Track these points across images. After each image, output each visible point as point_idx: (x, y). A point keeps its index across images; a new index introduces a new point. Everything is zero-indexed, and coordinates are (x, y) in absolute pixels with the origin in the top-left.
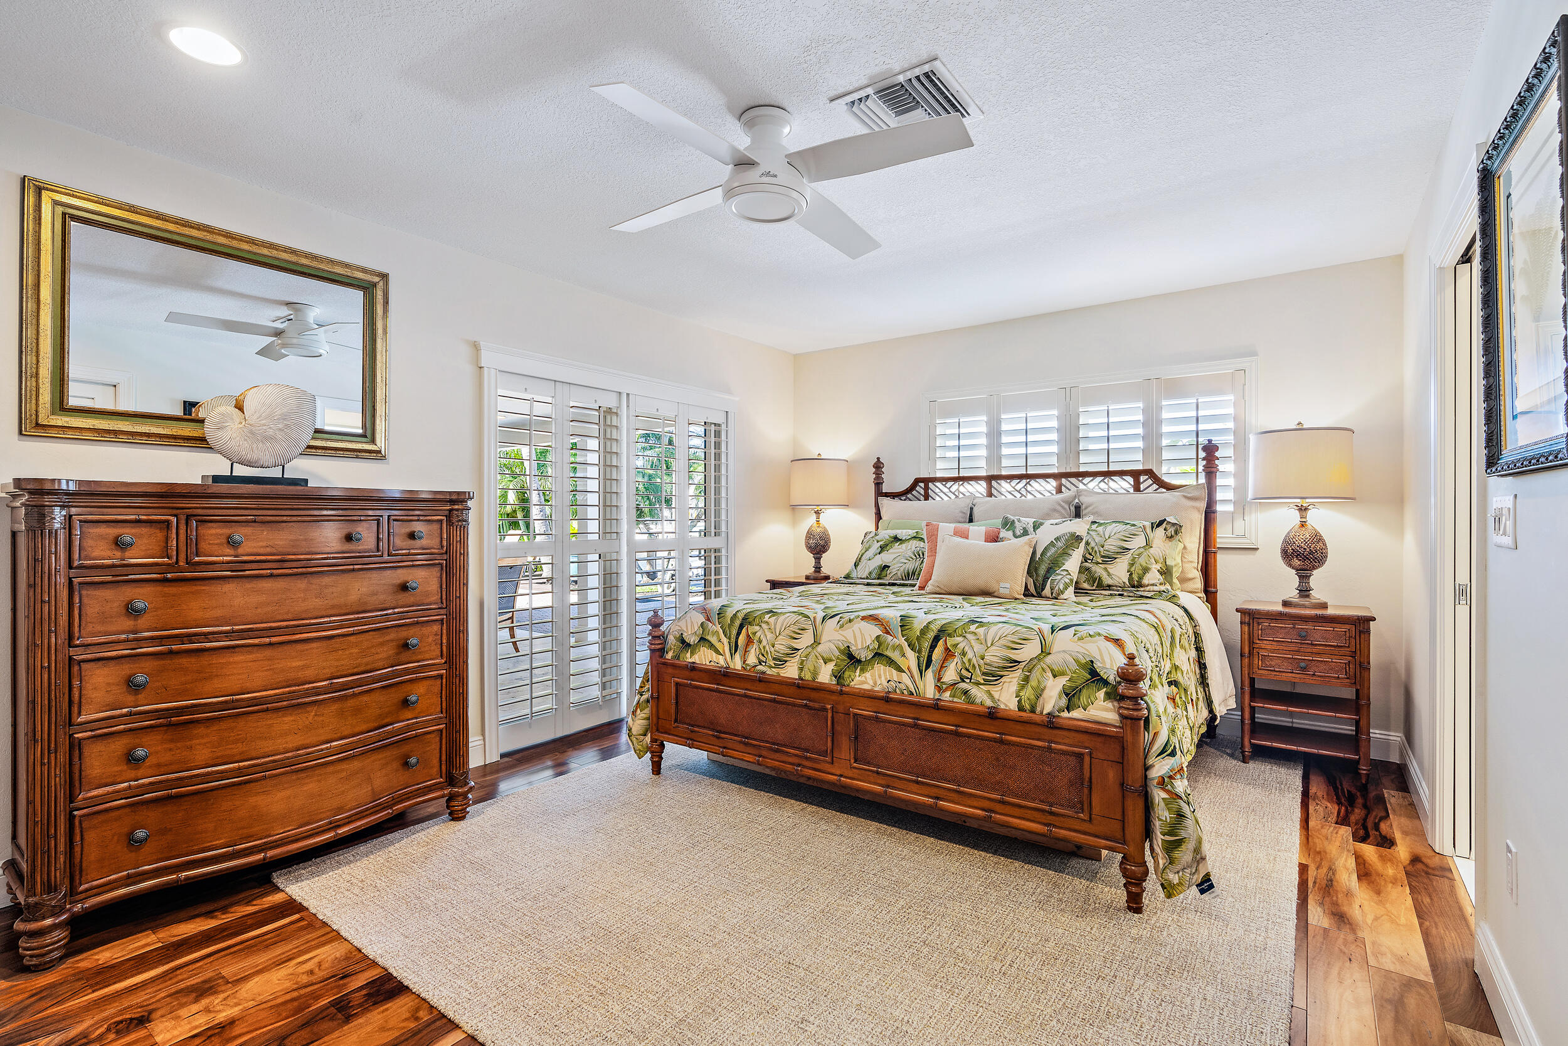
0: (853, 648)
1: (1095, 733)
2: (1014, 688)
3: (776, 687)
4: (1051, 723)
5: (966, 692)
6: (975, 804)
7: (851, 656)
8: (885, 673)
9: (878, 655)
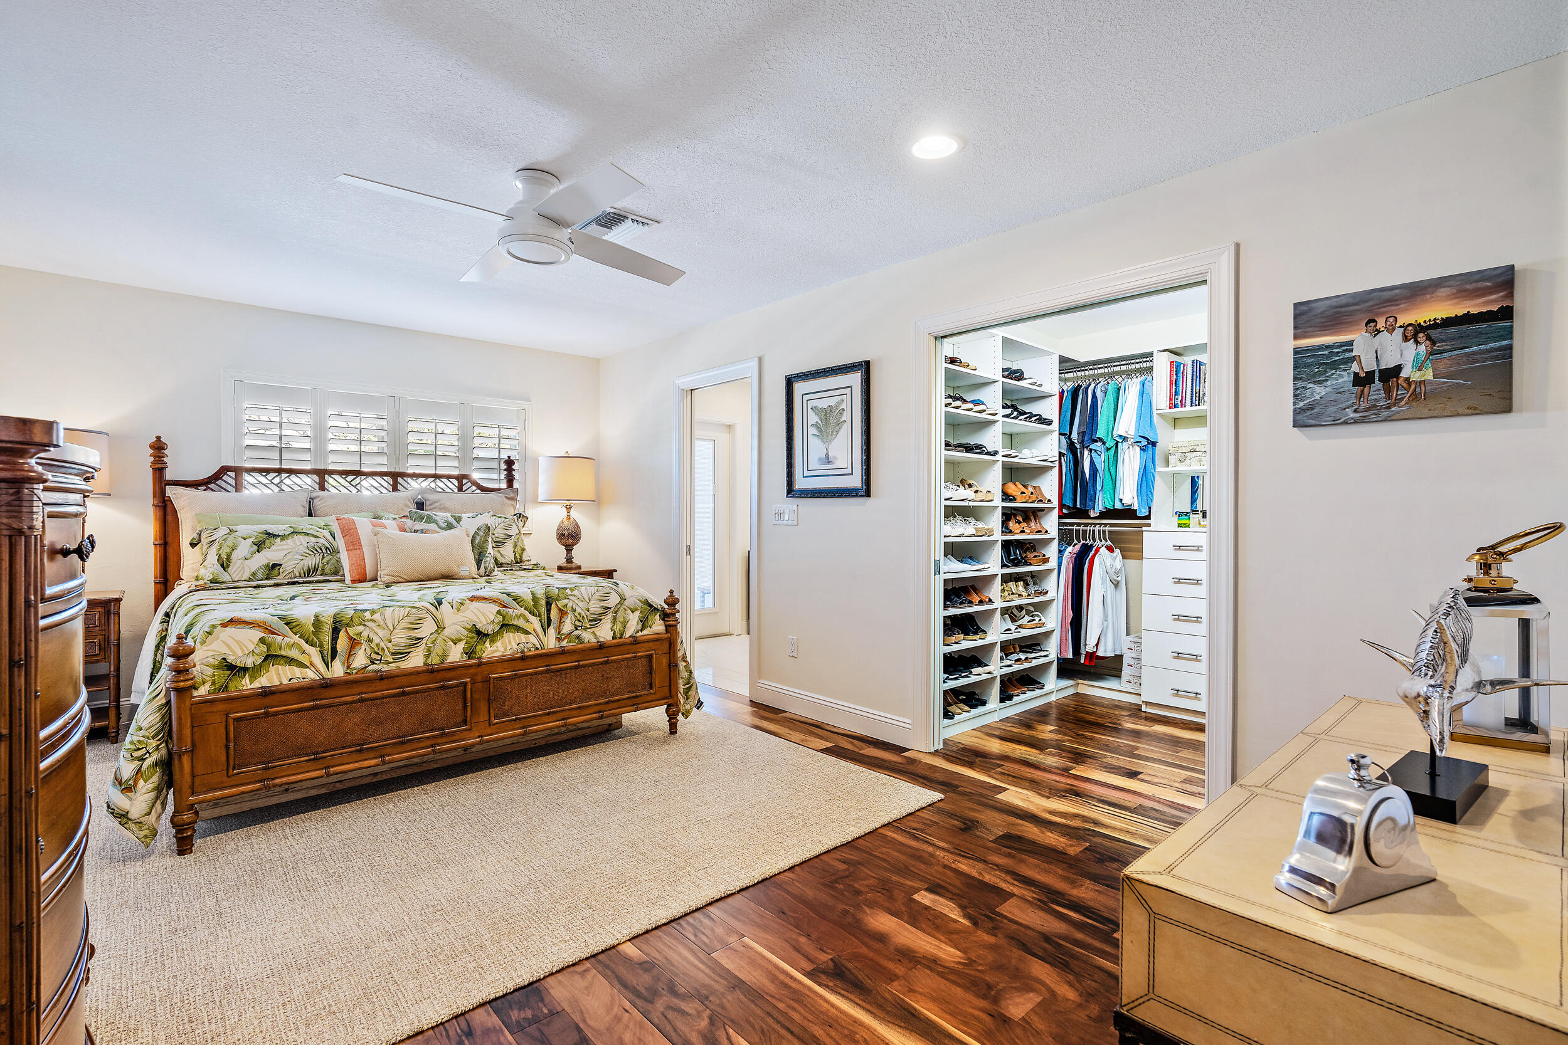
0: (479, 626)
1: (656, 640)
2: (610, 625)
3: (404, 680)
4: (635, 641)
5: (578, 637)
6: (591, 711)
7: (479, 633)
8: (514, 639)
9: (505, 626)
